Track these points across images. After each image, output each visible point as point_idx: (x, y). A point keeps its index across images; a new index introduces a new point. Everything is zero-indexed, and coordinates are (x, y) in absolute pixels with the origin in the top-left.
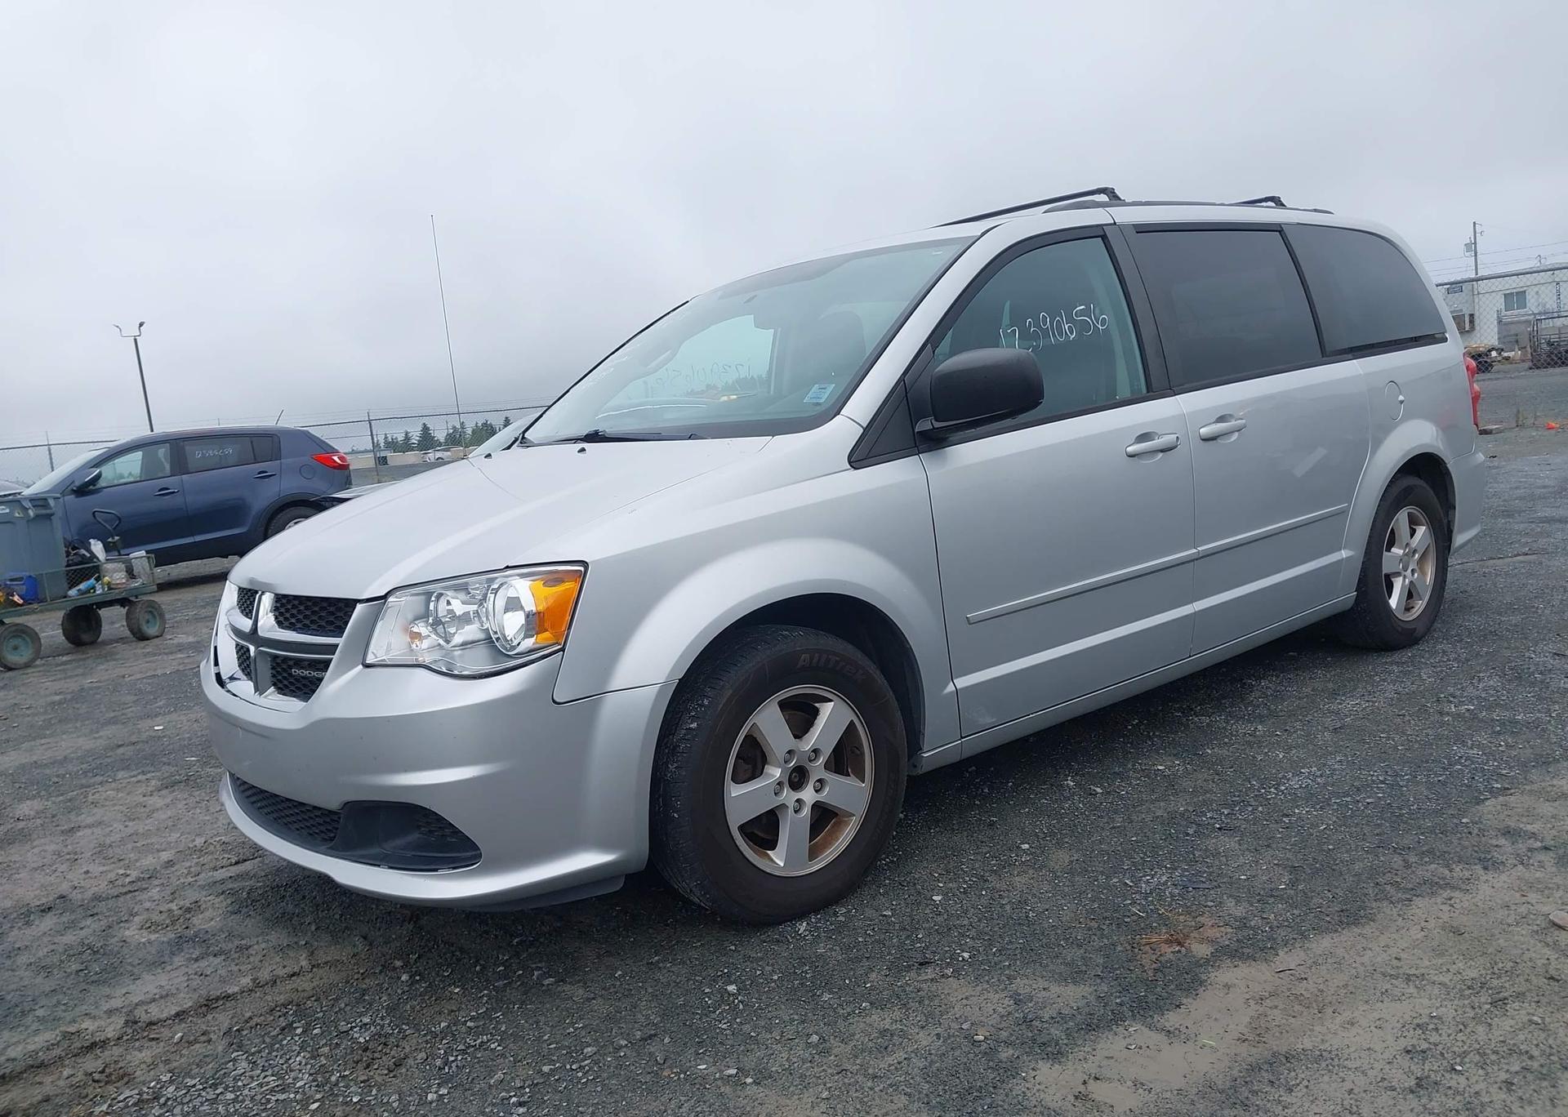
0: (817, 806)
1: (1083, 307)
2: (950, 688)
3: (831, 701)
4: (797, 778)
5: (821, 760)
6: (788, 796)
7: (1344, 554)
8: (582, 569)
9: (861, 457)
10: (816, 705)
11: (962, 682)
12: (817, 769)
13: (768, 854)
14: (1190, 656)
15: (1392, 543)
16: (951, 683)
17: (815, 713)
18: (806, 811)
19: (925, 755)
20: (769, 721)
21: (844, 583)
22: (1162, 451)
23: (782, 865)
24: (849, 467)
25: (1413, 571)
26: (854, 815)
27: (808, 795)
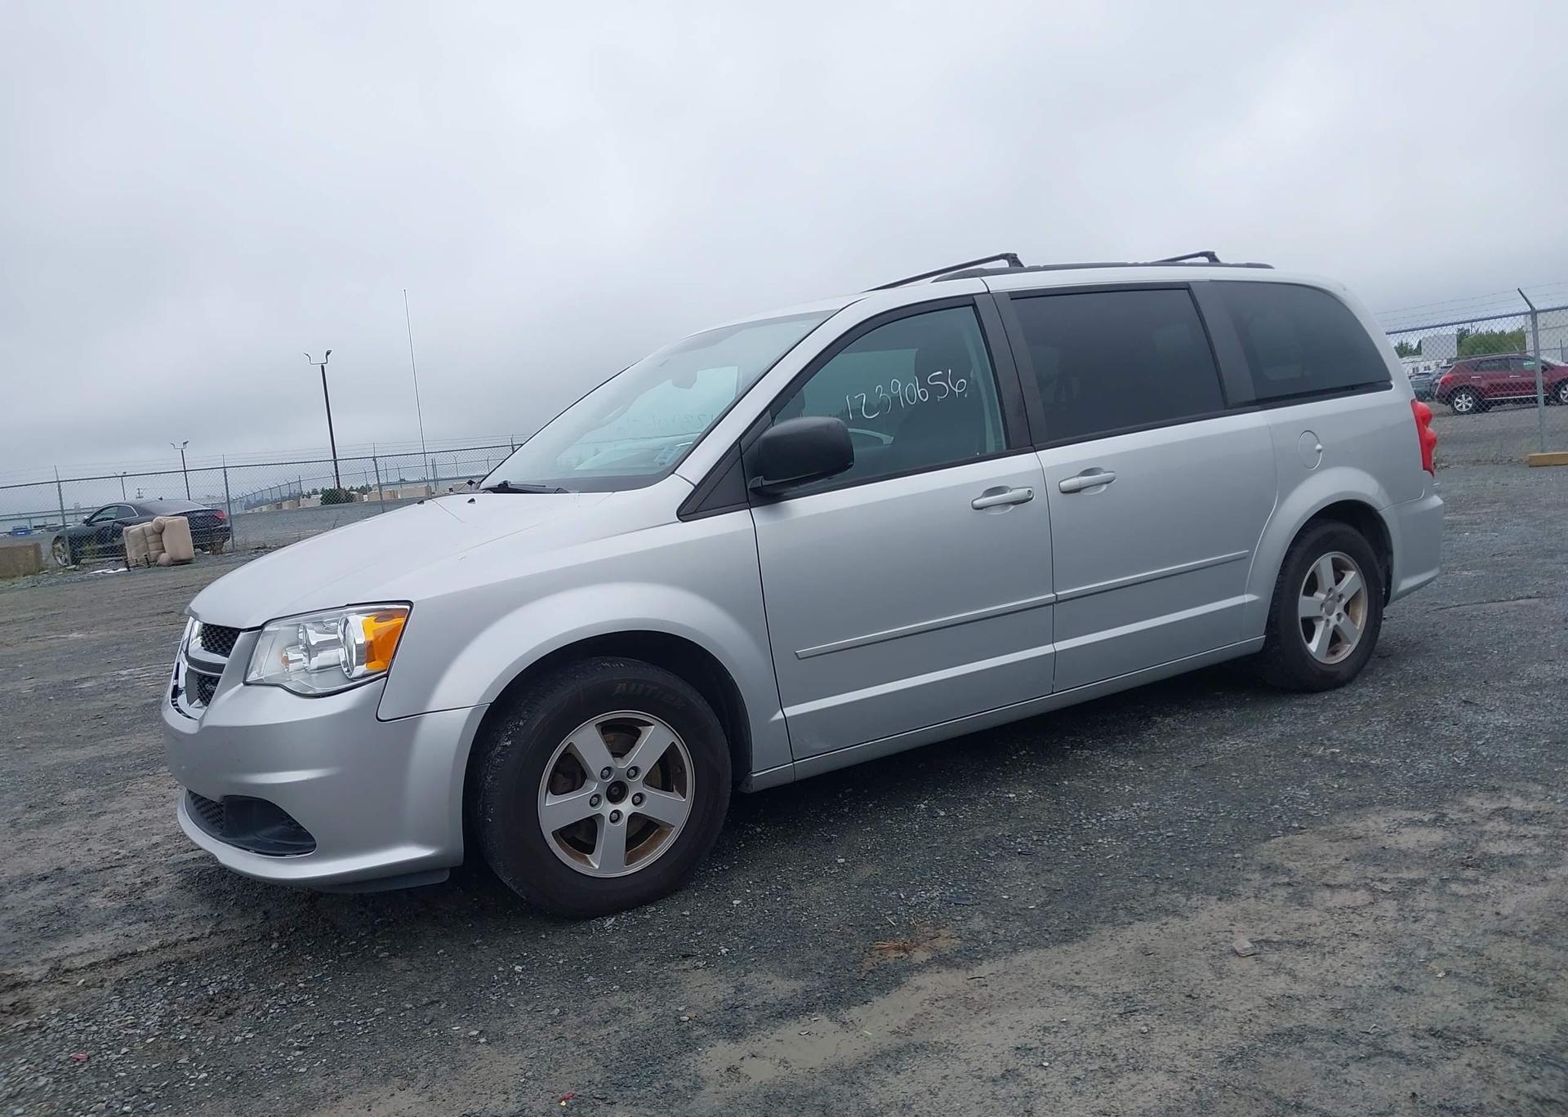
0: (633, 817)
1: (940, 373)
2: (779, 716)
3: (652, 725)
4: (617, 792)
5: (641, 776)
6: (607, 808)
7: (1248, 598)
8: (408, 607)
9: (690, 510)
10: (640, 728)
11: (791, 711)
12: (636, 786)
13: (586, 858)
14: (1053, 693)
15: (1312, 588)
16: (781, 711)
17: (638, 734)
18: (624, 821)
19: (755, 775)
20: (588, 741)
21: (663, 622)
22: (1014, 503)
23: (597, 867)
24: (677, 520)
25: (1339, 615)
26: (674, 826)
27: (626, 807)
